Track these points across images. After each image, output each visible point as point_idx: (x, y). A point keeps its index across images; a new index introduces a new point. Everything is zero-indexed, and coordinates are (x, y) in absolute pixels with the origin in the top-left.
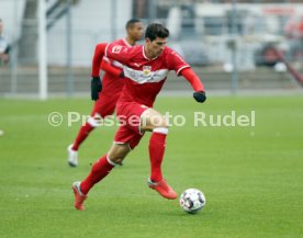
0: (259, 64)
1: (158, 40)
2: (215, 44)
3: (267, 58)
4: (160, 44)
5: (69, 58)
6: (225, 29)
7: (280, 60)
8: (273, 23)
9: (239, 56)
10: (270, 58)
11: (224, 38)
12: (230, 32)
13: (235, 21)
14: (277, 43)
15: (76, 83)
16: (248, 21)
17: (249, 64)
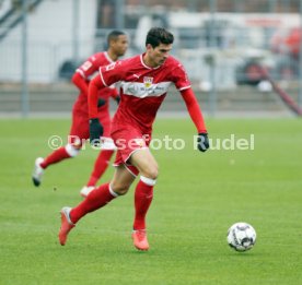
0: (241, 82)
1: (162, 47)
2: (190, 59)
3: (250, 75)
4: (164, 51)
5: (24, 73)
6: (202, 42)
7: (264, 78)
8: (256, 36)
9: (218, 72)
10: (254, 75)
11: (201, 51)
12: (208, 45)
13: (214, 33)
14: (262, 58)
15: (31, 102)
16: (228, 34)
17: (229, 83)
